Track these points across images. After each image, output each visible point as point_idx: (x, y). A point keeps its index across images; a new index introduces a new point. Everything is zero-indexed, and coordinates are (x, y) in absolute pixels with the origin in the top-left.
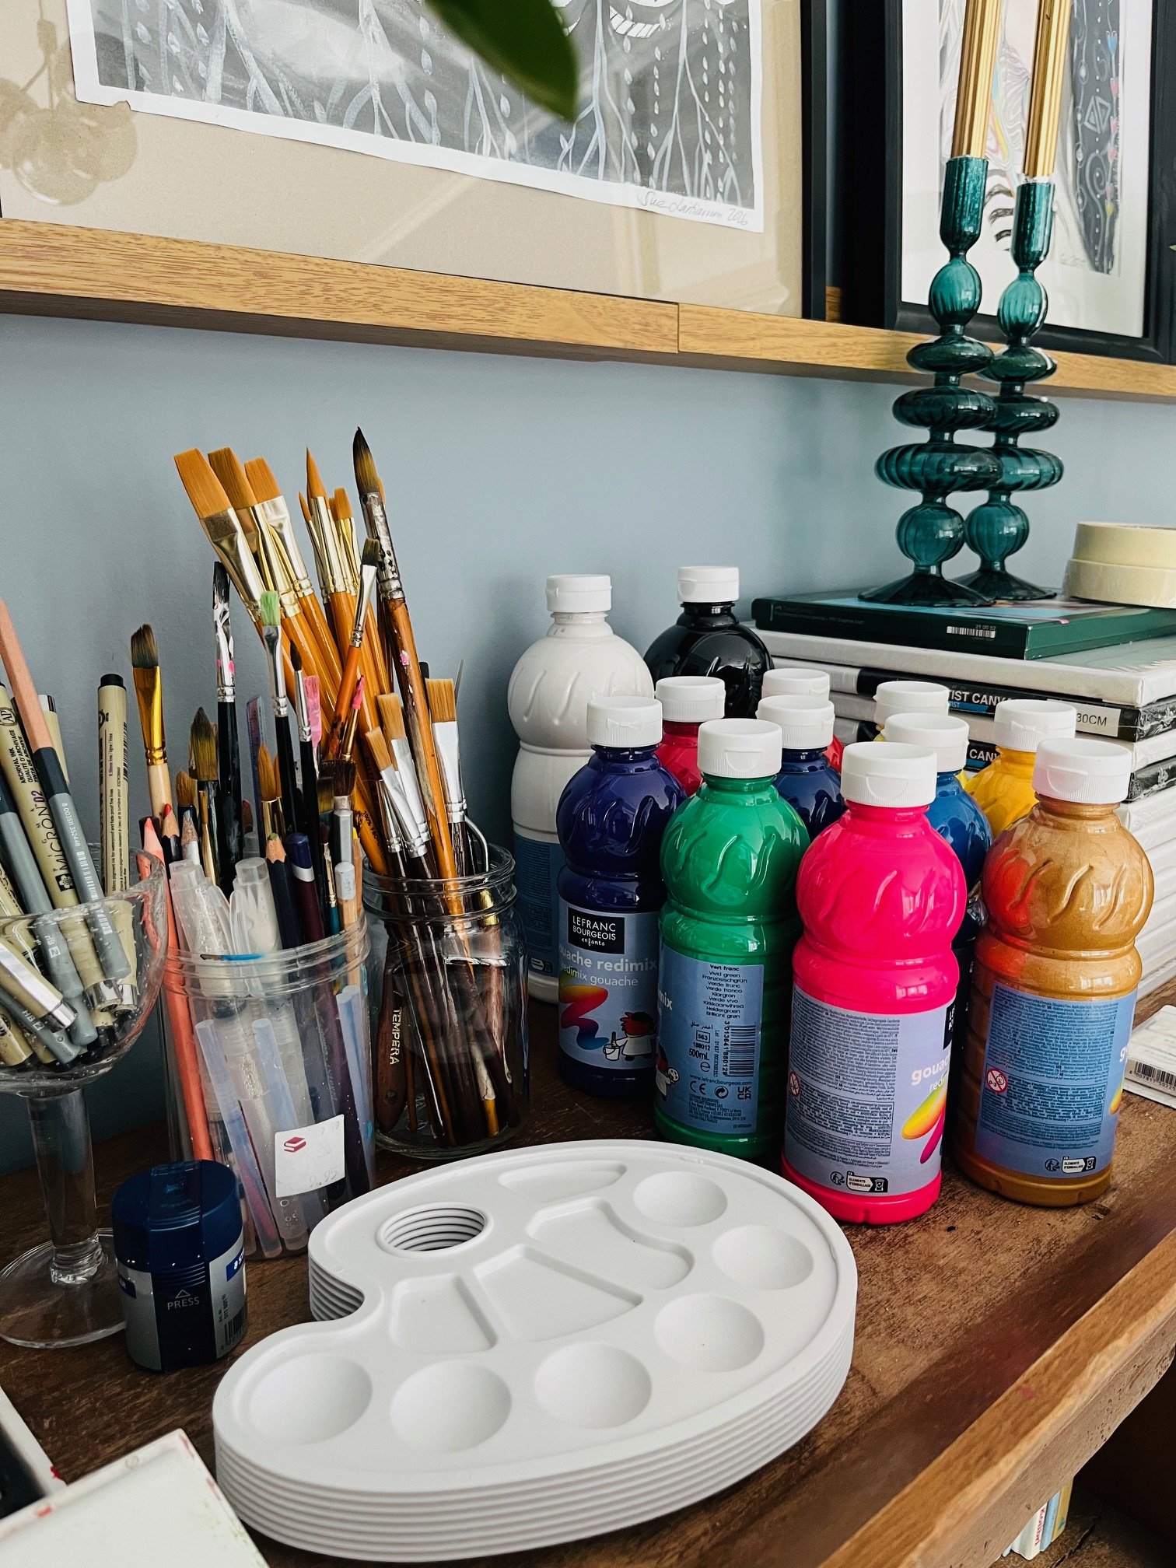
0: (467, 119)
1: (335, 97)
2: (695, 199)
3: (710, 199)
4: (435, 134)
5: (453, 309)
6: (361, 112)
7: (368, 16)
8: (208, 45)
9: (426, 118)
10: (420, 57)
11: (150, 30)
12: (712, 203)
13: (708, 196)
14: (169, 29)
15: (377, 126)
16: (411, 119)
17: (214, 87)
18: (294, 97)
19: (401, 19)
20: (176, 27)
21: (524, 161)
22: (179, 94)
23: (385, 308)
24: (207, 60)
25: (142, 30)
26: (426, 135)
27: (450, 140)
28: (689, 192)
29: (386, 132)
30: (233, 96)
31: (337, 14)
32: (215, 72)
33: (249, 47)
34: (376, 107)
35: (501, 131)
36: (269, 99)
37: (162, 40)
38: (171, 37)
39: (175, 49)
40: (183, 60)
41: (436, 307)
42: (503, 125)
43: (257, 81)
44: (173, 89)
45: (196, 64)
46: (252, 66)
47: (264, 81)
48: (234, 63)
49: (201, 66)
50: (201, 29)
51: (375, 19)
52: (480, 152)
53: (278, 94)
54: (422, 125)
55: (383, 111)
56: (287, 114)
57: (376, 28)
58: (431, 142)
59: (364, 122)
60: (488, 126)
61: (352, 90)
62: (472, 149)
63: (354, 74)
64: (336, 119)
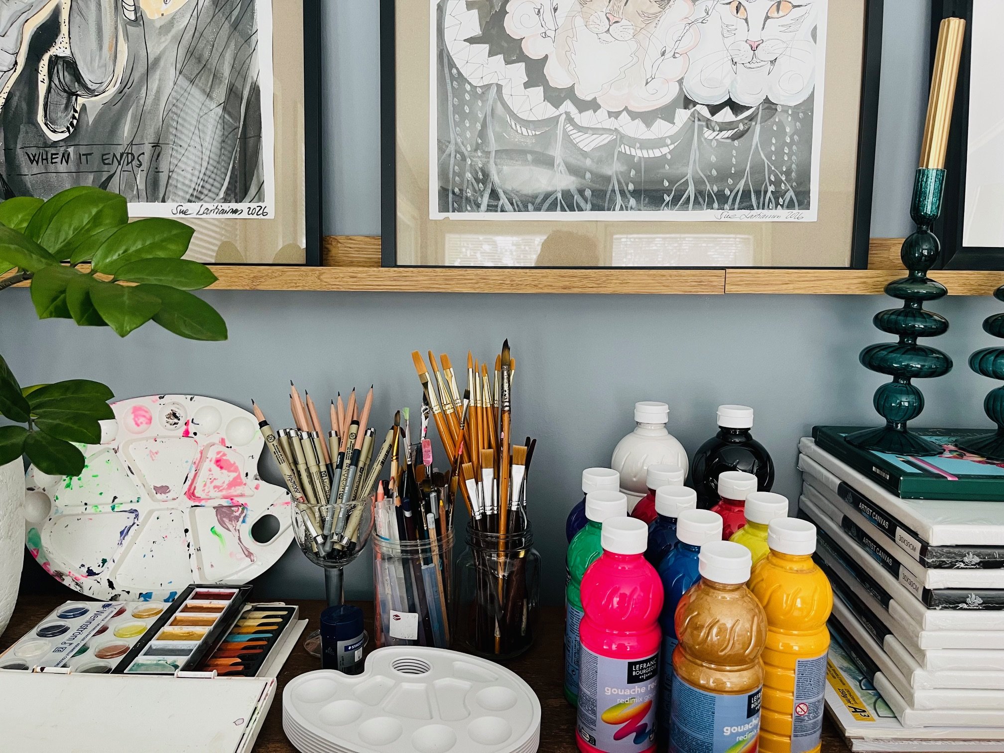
0: (608, 196)
1: (538, 200)
2: (760, 211)
3: (772, 209)
4: (589, 206)
5: (576, 284)
6: (551, 204)
7: (559, 164)
8: (484, 190)
9: (585, 200)
10: (585, 175)
11: (460, 190)
12: (774, 211)
13: (771, 208)
14: (467, 188)
15: (559, 208)
16: (577, 202)
17: (484, 206)
18: (519, 203)
19: (576, 161)
20: (470, 186)
21: (640, 210)
22: (469, 211)
23: (540, 286)
24: (482, 196)
25: (456, 190)
26: (584, 208)
27: (596, 207)
28: (755, 207)
29: (563, 210)
30: (492, 208)
31: (544, 166)
32: (485, 200)
33: (501, 188)
34: (559, 200)
35: (627, 198)
36: (508, 206)
37: (464, 193)
38: (468, 190)
39: (469, 195)
40: (472, 198)
41: (567, 283)
42: (629, 196)
43: (504, 200)
44: (467, 210)
45: (477, 199)
46: (502, 195)
47: (506, 201)
48: (494, 195)
49: (479, 199)
50: (481, 185)
51: (562, 163)
52: (614, 210)
53: (512, 204)
54: (582, 204)
55: (562, 201)
56: (515, 210)
57: (563, 168)
58: (586, 210)
59: (552, 207)
60: (620, 198)
61: (547, 196)
62: (609, 209)
63: (550, 189)
64: (538, 209)
